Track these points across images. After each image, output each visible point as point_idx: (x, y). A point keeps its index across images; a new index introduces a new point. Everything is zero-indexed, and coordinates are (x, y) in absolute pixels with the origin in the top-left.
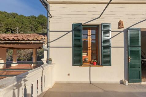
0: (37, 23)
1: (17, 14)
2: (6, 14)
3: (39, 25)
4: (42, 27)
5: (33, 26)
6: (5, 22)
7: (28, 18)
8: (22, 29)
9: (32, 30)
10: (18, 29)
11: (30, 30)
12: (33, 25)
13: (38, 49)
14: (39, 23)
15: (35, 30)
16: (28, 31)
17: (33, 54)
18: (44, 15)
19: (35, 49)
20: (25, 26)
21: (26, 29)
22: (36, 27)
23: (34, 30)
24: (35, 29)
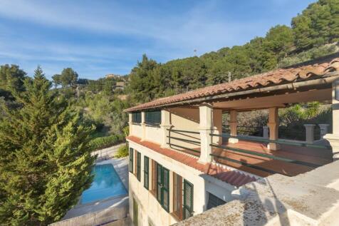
0: (266, 50)
1: (228, 49)
2: (213, 55)
3: (269, 54)
4: (277, 56)
5: (255, 61)
6: (213, 69)
7: (247, 47)
8: (237, 73)
9: (254, 69)
10: (230, 74)
11: (250, 70)
12: (256, 58)
13: (282, 107)
14: (268, 48)
15: (261, 68)
16: (247, 74)
17: (270, 122)
18: (281, 25)
19: (274, 110)
20: (241, 66)
21: (243, 71)
22: (263, 61)
23: (258, 69)
24: (261, 65)
